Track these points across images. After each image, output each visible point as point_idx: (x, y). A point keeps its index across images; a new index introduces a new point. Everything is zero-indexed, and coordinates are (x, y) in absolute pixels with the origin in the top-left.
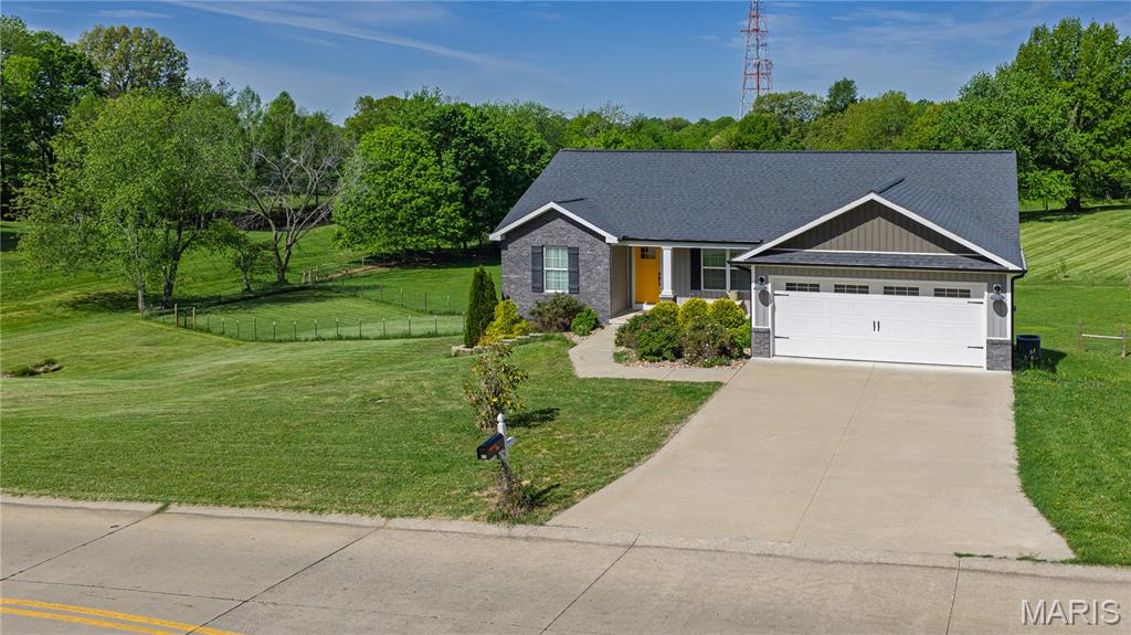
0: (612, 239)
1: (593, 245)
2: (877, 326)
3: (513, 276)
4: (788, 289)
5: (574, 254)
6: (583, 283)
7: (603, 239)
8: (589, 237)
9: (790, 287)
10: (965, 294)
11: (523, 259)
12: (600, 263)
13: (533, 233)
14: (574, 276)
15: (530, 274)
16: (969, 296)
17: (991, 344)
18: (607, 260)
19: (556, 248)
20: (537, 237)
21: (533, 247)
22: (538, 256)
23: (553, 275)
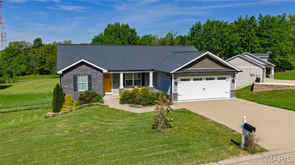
0: (105, 71)
1: (96, 73)
2: (204, 89)
3: (66, 86)
4: (181, 81)
5: (90, 77)
6: (93, 86)
7: (101, 71)
8: (95, 71)
9: (182, 80)
10: (225, 78)
11: (70, 80)
12: (99, 79)
13: (73, 70)
14: (90, 85)
15: (73, 85)
16: (225, 79)
17: (232, 91)
18: (102, 78)
19: (82, 75)
20: (75, 72)
21: (74, 76)
22: (75, 79)
23: (81, 85)
